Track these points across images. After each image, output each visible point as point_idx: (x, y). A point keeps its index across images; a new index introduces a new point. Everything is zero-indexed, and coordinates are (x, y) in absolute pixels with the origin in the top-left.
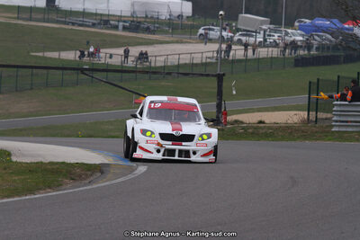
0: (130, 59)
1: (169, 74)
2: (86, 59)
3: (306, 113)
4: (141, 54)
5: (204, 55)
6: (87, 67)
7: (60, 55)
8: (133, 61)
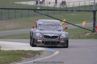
0: (58, 4)
2: (39, 4)
4: (63, 2)
5: (91, 2)
6: (39, 8)
7: (27, 3)
8: (59, 5)
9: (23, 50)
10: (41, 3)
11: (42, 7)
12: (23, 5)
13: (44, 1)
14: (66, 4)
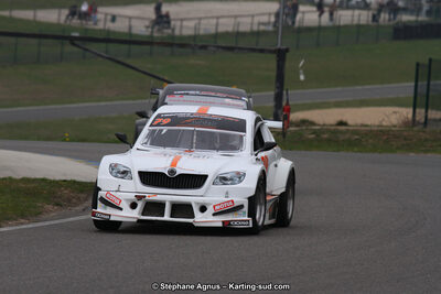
0: (144, 23)
1: (204, 47)
2: (75, 21)
3: (411, 110)
5: (257, 19)
6: (76, 34)
7: (35, 16)
8: (147, 27)
9: (44, 180)
10: (85, 16)
11: (87, 30)
12: (21, 20)
13: (96, 11)
14: (173, 23)
